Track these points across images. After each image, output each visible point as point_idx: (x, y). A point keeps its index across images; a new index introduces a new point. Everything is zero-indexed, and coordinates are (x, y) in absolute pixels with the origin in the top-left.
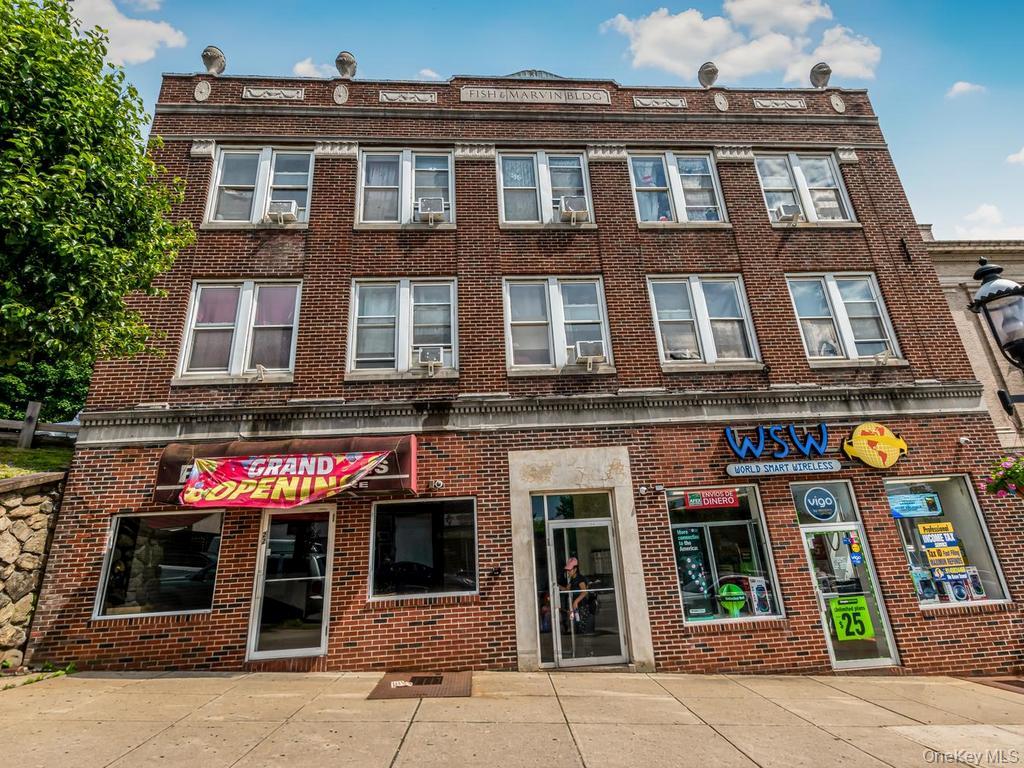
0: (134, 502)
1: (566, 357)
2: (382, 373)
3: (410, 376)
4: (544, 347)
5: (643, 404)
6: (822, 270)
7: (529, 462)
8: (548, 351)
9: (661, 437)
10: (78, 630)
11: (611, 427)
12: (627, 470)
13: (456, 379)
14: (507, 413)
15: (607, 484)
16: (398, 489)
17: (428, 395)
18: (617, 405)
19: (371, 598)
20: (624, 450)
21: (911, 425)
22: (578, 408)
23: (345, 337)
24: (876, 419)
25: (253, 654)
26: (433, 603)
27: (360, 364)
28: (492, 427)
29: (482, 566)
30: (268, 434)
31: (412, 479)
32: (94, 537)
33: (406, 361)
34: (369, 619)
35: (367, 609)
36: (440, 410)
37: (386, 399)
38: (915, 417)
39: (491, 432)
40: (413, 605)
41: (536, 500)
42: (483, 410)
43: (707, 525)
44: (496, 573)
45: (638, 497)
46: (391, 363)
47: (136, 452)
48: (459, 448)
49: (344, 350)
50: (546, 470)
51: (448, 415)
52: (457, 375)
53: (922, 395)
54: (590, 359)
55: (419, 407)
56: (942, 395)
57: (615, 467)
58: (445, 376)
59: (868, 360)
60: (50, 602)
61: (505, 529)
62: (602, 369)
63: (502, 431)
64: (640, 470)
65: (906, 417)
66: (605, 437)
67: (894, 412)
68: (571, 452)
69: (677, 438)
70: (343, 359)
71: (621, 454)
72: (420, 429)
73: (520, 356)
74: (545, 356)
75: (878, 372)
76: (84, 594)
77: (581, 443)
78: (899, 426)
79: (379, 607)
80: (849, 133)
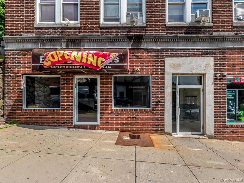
0: (29, 71)
1: (191, 19)
2: (115, 24)
3: (126, 25)
4: (181, 15)
5: (223, 39)
7: (173, 62)
8: (183, 16)
9: (228, 54)
10: (19, 112)
11: (208, 49)
12: (212, 67)
13: (144, 27)
14: (165, 42)
15: (203, 72)
16: (123, 70)
17: (133, 33)
18: (212, 39)
19: (114, 108)
20: (212, 59)
22: (194, 40)
23: (99, 7)
25: (75, 123)
26: (136, 111)
27: (105, 20)
28: (159, 48)
29: (153, 100)
30: (72, 47)
32: (18, 83)
33: (124, 20)
34: (113, 115)
35: (112, 111)
36: (138, 40)
37: (117, 35)
39: (158, 50)
40: (129, 111)
41: (174, 77)
42: (156, 40)
43: (237, 90)
44: (158, 102)
45: (216, 78)
46: (118, 20)
47: (26, 53)
48: (145, 56)
49: (99, 13)
50: (179, 66)
51: (141, 42)
52: (145, 25)
54: (203, 18)
55: (130, 38)
57: (207, 65)
58: (140, 26)
60: (8, 103)
61: (162, 88)
62: (207, 24)
63: (163, 49)
64: (217, 67)
66: (205, 53)
68: (190, 59)
69: (235, 54)
70: (99, 17)
71: (210, 60)
72: (130, 47)
73: (171, 18)
74: (181, 18)
76: (18, 101)
77: (195, 55)
79: (116, 111)
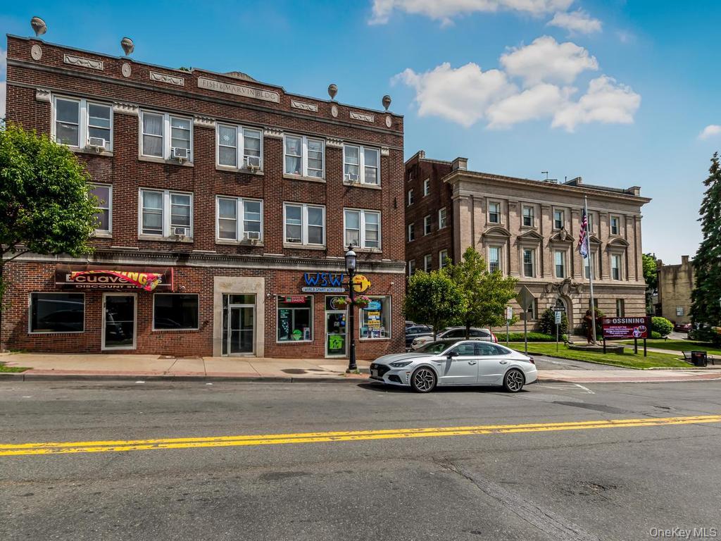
0: (40, 287)
1: (243, 236)
2: (156, 237)
3: (170, 240)
4: (233, 231)
5: (273, 261)
6: (360, 208)
7: (222, 281)
8: (235, 233)
9: (279, 274)
10: (23, 337)
11: (259, 269)
12: (263, 286)
13: (191, 243)
14: (214, 260)
15: (254, 292)
16: (166, 289)
17: (178, 250)
18: (262, 260)
19: (154, 330)
20: (263, 278)
21: (376, 277)
22: (246, 260)
23: (137, 218)
24: (363, 273)
25: (103, 348)
26: (180, 332)
27: (144, 232)
28: (207, 265)
29: (200, 323)
30: (102, 261)
31: (172, 286)
32: (22, 301)
33: (168, 231)
34: (153, 338)
35: (152, 333)
36: (184, 257)
37: (159, 250)
38: (378, 274)
39: (207, 268)
40: (174, 333)
41: (225, 296)
42: (204, 258)
43: (293, 309)
44: (206, 323)
45: (266, 297)
46: (160, 233)
47: (36, 265)
48: (192, 273)
49: (137, 225)
50: (230, 285)
51: (188, 259)
52: (192, 241)
53: (382, 266)
54: (253, 240)
55: (175, 255)
56: (390, 266)
57: (259, 285)
58: (186, 241)
59: (368, 249)
60: (7, 326)
61: (210, 307)
62: (258, 244)
63: (212, 267)
64: (268, 288)
65: (375, 273)
66: (255, 273)
67: (371, 271)
68: (241, 278)
69: (284, 275)
70: (137, 229)
71: (262, 280)
72: (175, 264)
73: (223, 234)
74: (233, 235)
75: (370, 255)
76: (22, 324)
77: (246, 275)
78: (371, 276)
79: (155, 333)
80: (389, 139)
